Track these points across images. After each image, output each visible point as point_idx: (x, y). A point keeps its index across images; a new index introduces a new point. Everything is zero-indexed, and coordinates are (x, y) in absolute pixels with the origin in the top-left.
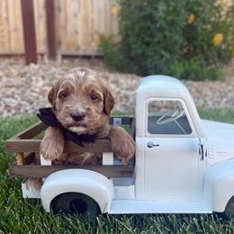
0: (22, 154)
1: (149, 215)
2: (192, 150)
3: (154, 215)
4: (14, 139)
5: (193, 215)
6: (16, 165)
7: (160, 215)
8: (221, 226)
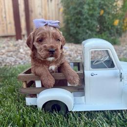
1: (95, 111)
2: (116, 77)
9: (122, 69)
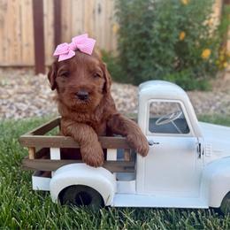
0: (34, 149)
1: (150, 208)
3: (154, 209)
4: (28, 135)
5: (191, 210)
6: (28, 158)
7: (159, 209)
8: (218, 220)
9: (200, 136)
